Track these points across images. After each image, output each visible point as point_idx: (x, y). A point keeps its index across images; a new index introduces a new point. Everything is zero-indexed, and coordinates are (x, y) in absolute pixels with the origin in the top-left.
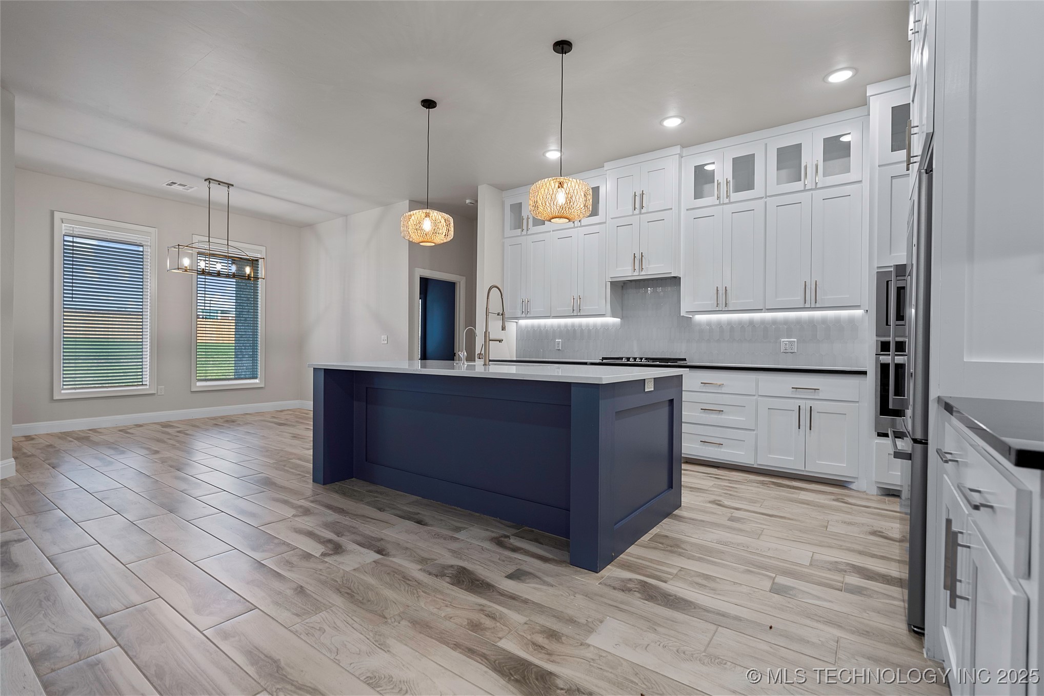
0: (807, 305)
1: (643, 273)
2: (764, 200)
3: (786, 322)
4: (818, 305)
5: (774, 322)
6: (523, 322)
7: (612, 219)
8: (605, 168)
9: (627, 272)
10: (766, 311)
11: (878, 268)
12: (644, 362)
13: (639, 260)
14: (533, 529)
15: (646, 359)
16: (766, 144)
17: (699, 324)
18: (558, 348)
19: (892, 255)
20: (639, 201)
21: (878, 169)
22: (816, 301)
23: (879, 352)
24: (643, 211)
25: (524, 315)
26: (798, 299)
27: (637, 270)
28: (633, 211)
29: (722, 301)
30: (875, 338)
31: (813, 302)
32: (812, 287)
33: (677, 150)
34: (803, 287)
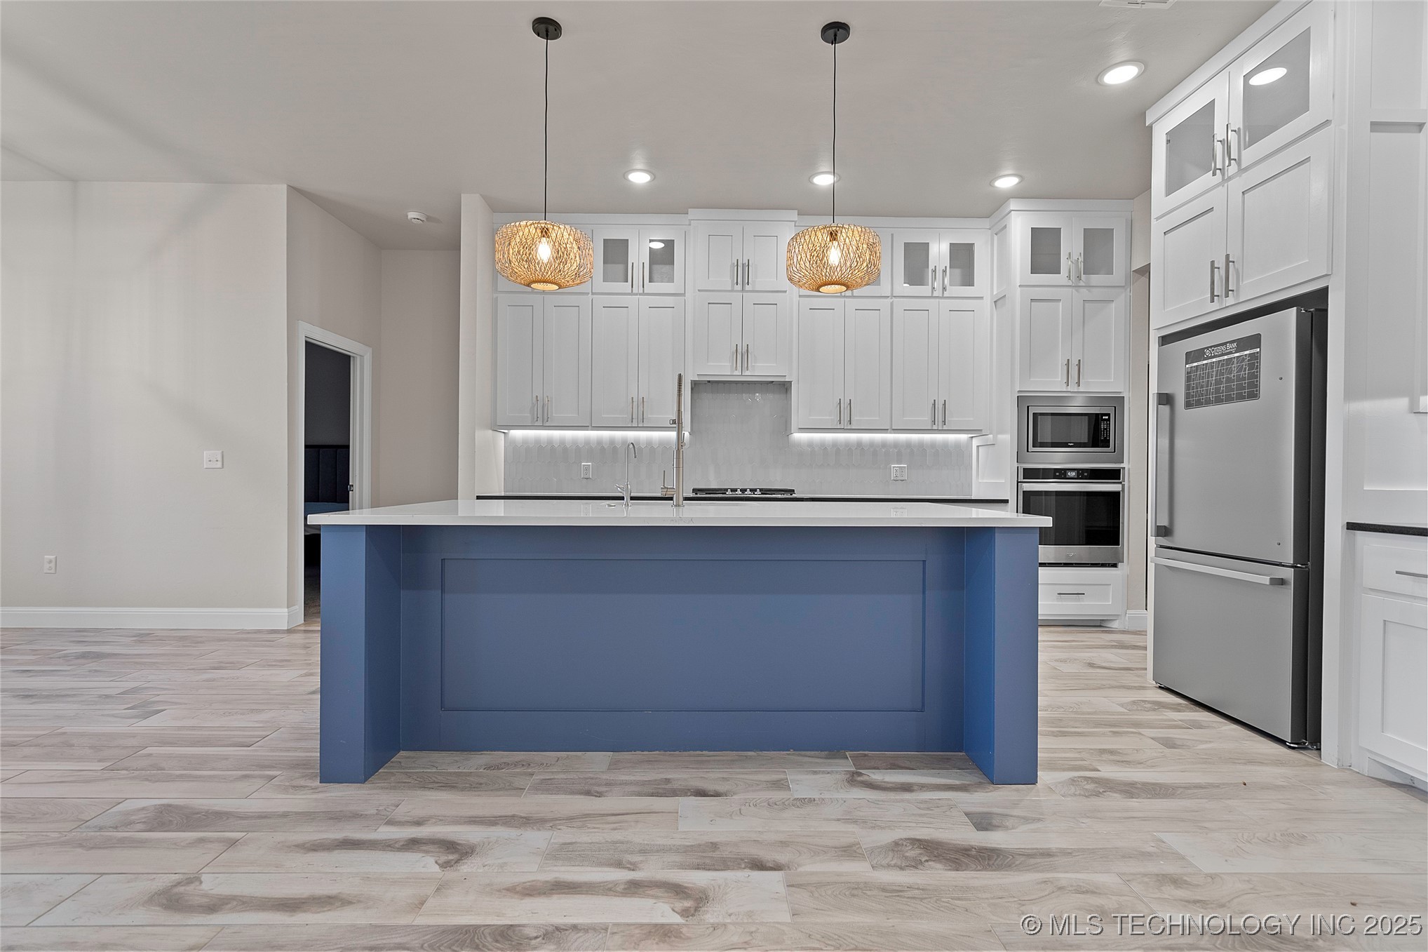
0: (935, 427)
1: (747, 373)
2: (889, 300)
3: (896, 445)
4: (945, 428)
5: (884, 444)
6: (517, 434)
7: (699, 290)
8: (690, 216)
9: (722, 369)
10: (892, 431)
11: (1019, 391)
12: (758, 494)
13: (743, 355)
14: (866, 752)
15: (761, 490)
16: (892, 235)
17: (799, 444)
18: (586, 476)
19: (1031, 379)
20: (742, 273)
21: (1019, 289)
22: (944, 422)
23: (1021, 479)
24: (747, 288)
25: (539, 423)
26: (925, 420)
27: (739, 368)
28: (733, 286)
29: (845, 417)
30: (1016, 465)
31: (940, 423)
32: (940, 406)
33: (794, 215)
34: (931, 406)
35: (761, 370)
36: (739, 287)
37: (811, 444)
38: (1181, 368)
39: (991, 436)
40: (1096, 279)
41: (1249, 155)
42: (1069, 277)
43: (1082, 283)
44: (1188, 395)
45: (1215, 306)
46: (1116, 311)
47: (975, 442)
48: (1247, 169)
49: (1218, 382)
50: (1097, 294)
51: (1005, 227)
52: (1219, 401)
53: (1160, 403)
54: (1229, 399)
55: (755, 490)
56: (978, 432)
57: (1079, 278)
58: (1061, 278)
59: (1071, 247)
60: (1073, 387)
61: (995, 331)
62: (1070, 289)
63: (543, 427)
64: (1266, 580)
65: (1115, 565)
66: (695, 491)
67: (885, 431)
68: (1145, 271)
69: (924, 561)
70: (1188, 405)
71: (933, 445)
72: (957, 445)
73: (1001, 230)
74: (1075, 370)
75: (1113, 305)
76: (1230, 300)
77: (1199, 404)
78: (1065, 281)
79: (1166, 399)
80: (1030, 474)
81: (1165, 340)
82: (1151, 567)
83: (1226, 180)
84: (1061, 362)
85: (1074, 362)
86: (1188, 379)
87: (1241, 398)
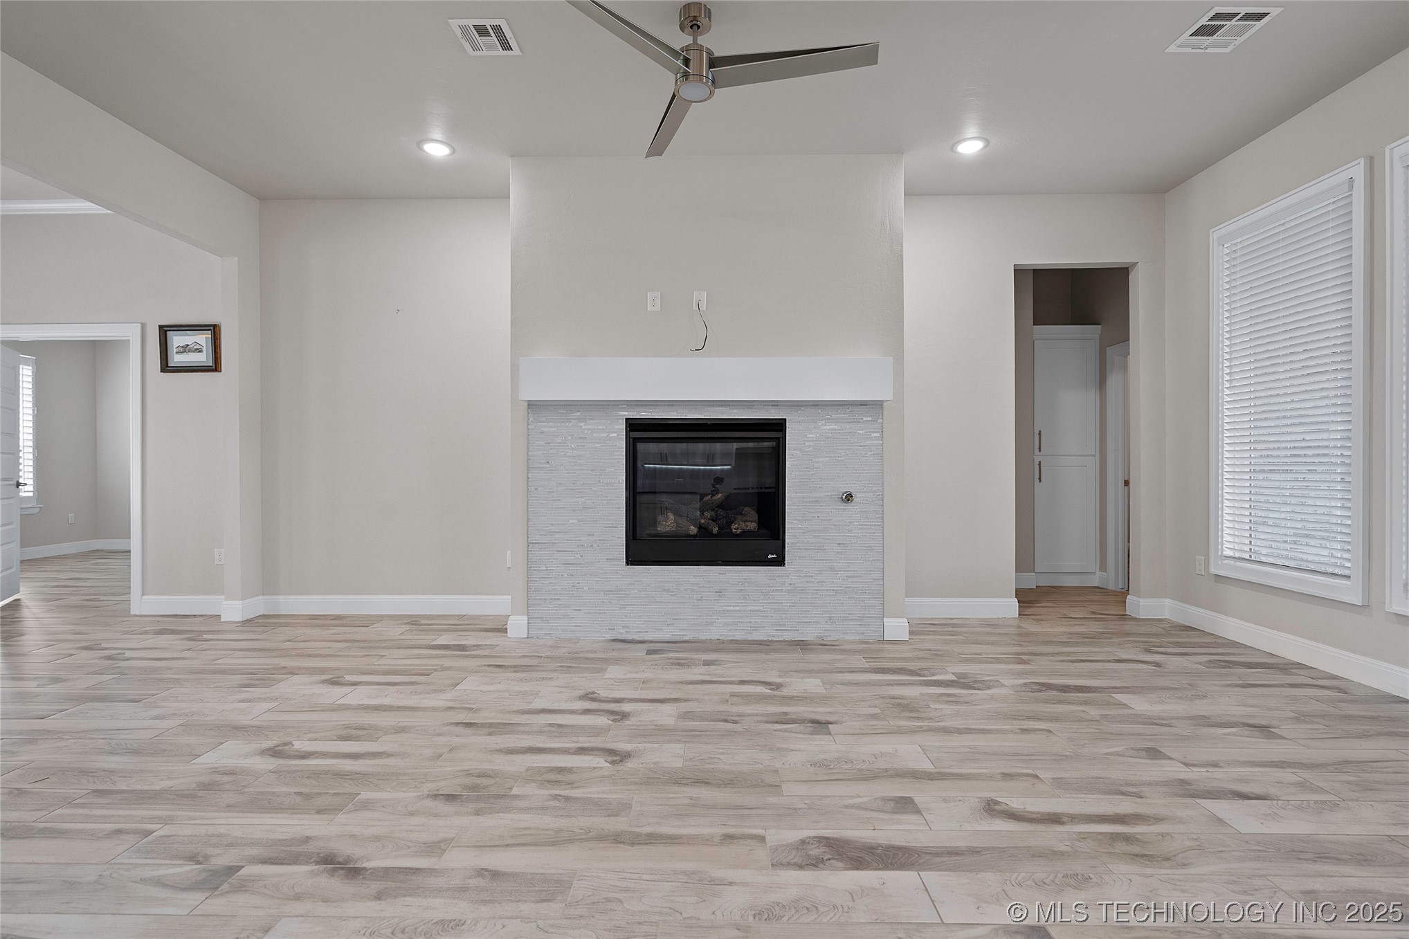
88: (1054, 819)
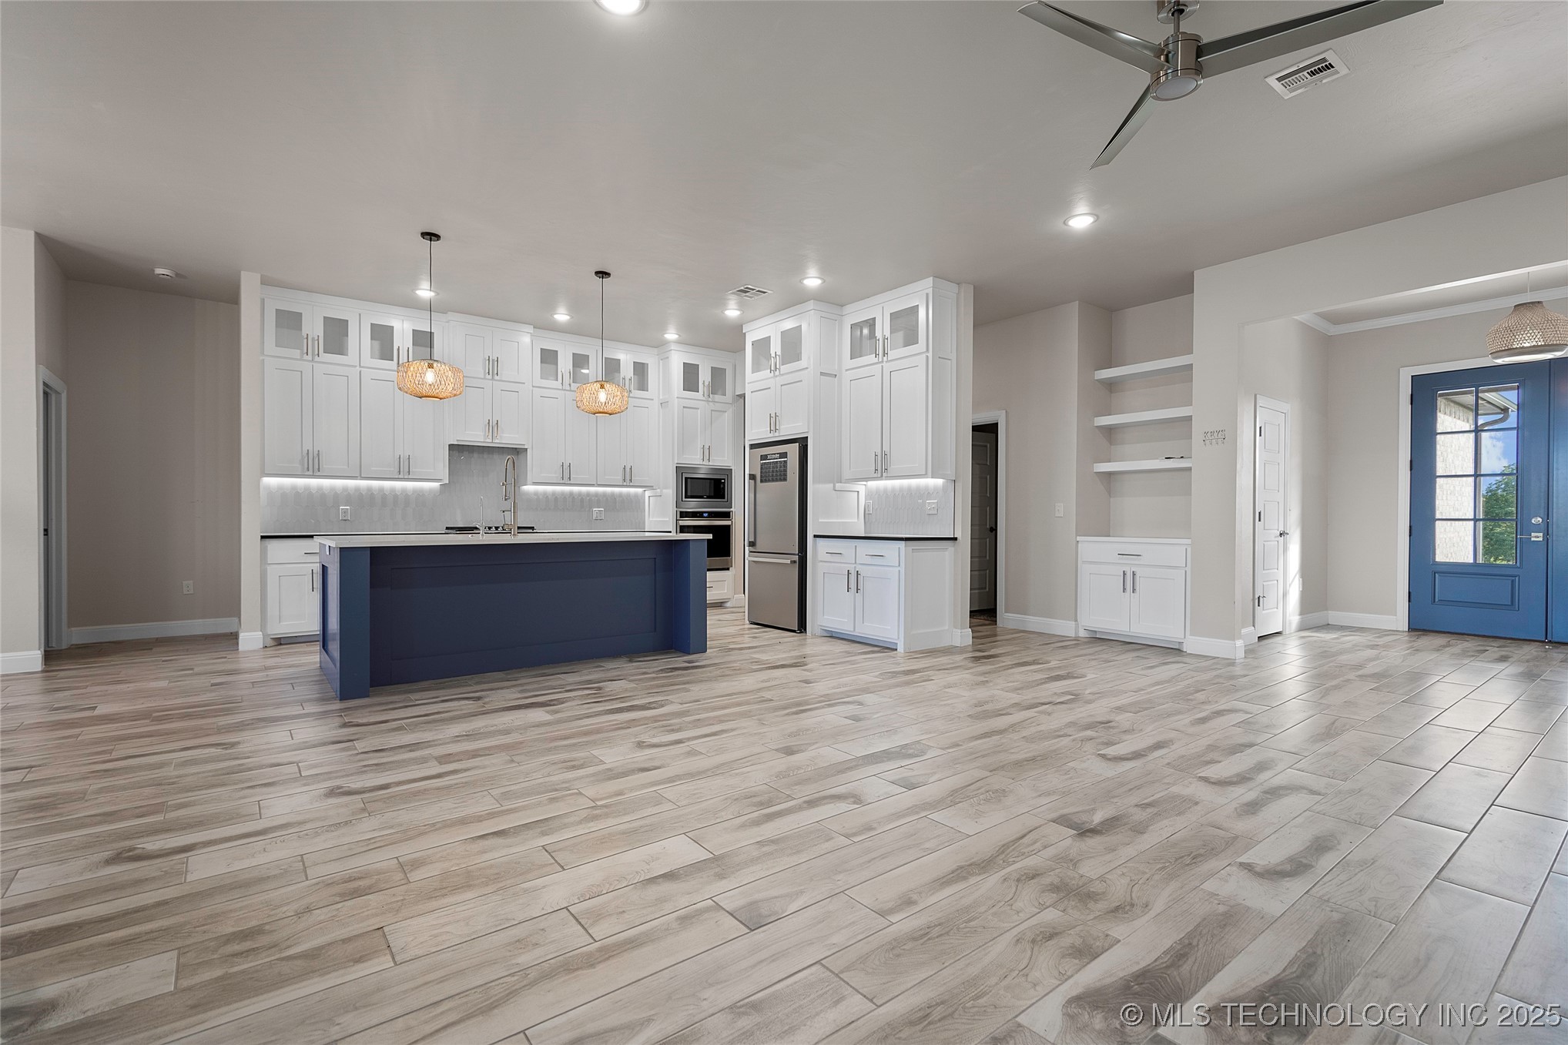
0: (625, 484)
3: (596, 495)
4: (631, 484)
5: (589, 494)
9: (476, 436)
11: (677, 463)
13: (493, 427)
18: (345, 518)
19: (684, 456)
20: (493, 366)
21: (676, 400)
22: (631, 480)
23: (678, 518)
24: (496, 377)
25: (310, 473)
26: (619, 478)
27: (490, 437)
28: (485, 375)
29: (566, 475)
30: (676, 509)
31: (628, 481)
32: (628, 470)
33: (530, 329)
34: (622, 469)
35: (507, 438)
36: (490, 377)
37: (536, 493)
38: (759, 462)
39: (658, 490)
40: (718, 397)
41: (785, 368)
42: (704, 395)
43: (710, 400)
44: (761, 476)
45: (771, 435)
46: (727, 418)
47: (648, 494)
48: (783, 375)
49: (773, 472)
50: (718, 407)
51: (668, 358)
52: (773, 481)
53: (750, 479)
54: (777, 480)
55: (498, 527)
56: (650, 487)
57: (709, 396)
58: (699, 395)
59: (704, 377)
60: (706, 462)
61: (661, 424)
62: (703, 402)
63: (313, 476)
64: (789, 562)
65: (728, 569)
66: (447, 528)
67: (593, 485)
68: (743, 396)
69: (655, 558)
70: (762, 481)
71: (620, 495)
72: (636, 495)
73: (665, 359)
74: (707, 452)
75: (726, 414)
76: (777, 434)
77: (766, 481)
78: (702, 398)
79: (752, 477)
80: (683, 515)
81: (752, 446)
82: (747, 562)
83: (775, 376)
84: (700, 446)
85: (707, 447)
86: (761, 468)
87: (781, 480)
88: (812, 803)
